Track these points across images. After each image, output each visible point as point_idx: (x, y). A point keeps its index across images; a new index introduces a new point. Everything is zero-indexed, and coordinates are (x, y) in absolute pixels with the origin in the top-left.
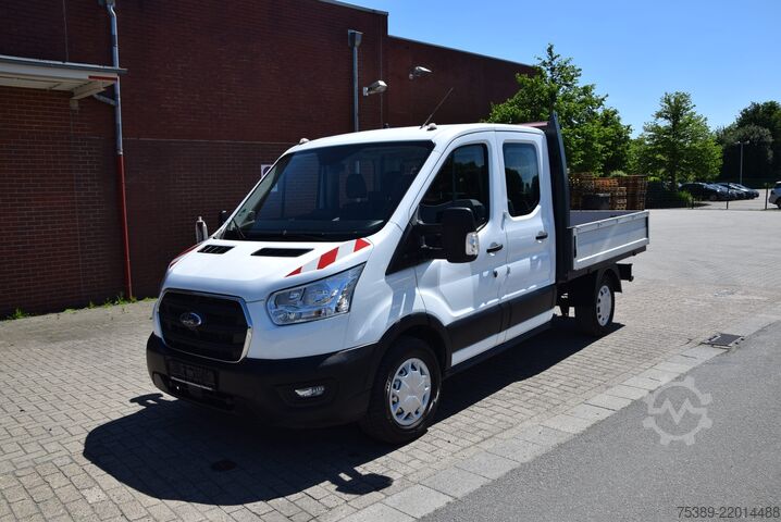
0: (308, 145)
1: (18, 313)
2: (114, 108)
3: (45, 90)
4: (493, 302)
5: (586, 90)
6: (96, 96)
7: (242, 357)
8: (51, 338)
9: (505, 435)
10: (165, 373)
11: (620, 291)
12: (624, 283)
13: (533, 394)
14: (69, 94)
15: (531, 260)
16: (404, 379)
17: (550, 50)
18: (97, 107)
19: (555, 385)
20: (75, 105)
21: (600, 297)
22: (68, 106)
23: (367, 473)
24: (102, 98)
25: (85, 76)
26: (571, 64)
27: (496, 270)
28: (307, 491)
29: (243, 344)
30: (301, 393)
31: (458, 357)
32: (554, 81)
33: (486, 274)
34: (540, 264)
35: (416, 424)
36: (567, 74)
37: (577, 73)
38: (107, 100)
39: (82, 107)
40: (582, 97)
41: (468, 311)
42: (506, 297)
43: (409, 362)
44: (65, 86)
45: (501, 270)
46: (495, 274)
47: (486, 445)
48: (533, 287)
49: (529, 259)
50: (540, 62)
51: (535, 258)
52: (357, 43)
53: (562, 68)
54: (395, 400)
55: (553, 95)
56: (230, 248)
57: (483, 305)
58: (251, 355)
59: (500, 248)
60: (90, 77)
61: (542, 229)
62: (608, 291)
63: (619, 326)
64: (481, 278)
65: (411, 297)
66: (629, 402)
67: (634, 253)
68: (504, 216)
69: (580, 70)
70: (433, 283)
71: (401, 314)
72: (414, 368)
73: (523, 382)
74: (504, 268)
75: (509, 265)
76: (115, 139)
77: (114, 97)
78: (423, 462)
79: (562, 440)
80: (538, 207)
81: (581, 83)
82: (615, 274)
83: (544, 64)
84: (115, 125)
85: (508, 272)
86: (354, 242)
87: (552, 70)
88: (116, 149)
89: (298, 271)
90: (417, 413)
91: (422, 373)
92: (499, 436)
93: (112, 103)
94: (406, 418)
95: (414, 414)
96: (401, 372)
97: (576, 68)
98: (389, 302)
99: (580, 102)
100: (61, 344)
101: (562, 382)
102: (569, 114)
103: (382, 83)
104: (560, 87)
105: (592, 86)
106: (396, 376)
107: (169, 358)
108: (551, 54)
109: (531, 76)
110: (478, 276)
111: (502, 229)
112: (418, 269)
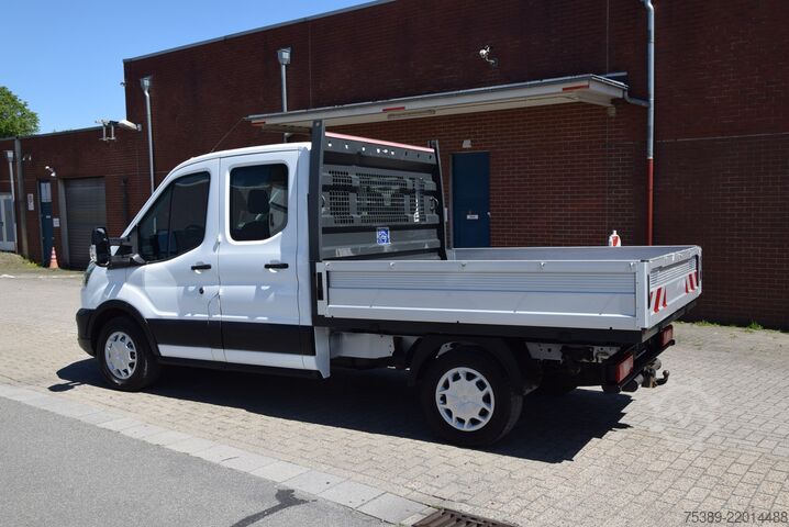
4: (200, 316)
15: (258, 289)
16: (113, 343)
21: (448, 379)
27: (202, 287)
33: (192, 288)
34: (272, 295)
41: (172, 315)
42: (217, 317)
45: (209, 290)
46: (202, 291)
49: (254, 288)
51: (264, 288)
57: (189, 315)
59: (209, 267)
61: (279, 259)
64: (186, 292)
65: (118, 288)
74: (215, 289)
90: (124, 372)
91: (130, 347)
95: (121, 371)
106: (109, 339)
110: (183, 288)
111: (214, 250)
112: (128, 270)
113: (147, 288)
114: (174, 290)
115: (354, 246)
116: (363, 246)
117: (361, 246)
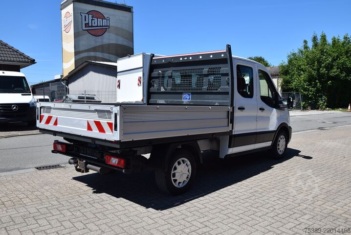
115: (166, 100)
116: (170, 100)
117: (169, 100)
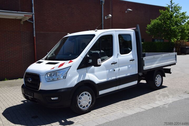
0: (69, 35)
1: (6, 79)
2: (33, 24)
3: (14, 19)
4: (114, 78)
5: (183, 14)
6: (28, 20)
7: (39, 89)
8: (11, 86)
9: (111, 114)
10: (24, 93)
11: (165, 76)
12: (166, 74)
13: (125, 104)
14: (21, 20)
15: (128, 67)
16: (82, 97)
17: (171, 2)
18: (28, 24)
19: (134, 102)
20: (22, 23)
21: (156, 78)
22: (20, 23)
23: (69, 121)
24: (29, 21)
25: (23, 15)
26: (178, 5)
27: (115, 69)
28: (52, 124)
29: (39, 86)
30: (52, 99)
31: (101, 93)
32: (172, 11)
33: (111, 70)
35: (87, 109)
36: (176, 9)
37: (180, 8)
38: (31, 21)
39: (24, 24)
40: (182, 16)
41: (105, 80)
42: (118, 77)
43: (85, 92)
44: (18, 18)
45: (117, 69)
46: (114, 70)
47: (104, 116)
48: (129, 74)
49: (127, 66)
50: (168, 5)
51: (129, 66)
52: (103, 4)
53: (175, 7)
54: (80, 102)
55: (171, 16)
56: (42, 62)
57: (110, 78)
58: (41, 89)
59: (116, 63)
60: (25, 16)
61: (132, 58)
62: (160, 76)
63: (165, 87)
64: (109, 72)
65: (85, 75)
66: (152, 108)
67: (170, 65)
68: (118, 55)
69: (181, 7)
70: (93, 72)
71: (81, 80)
72: (86, 94)
73: (126, 101)
74: (118, 69)
75: (119, 68)
76: (33, 32)
77: (33, 21)
78: (85, 119)
79: (125, 116)
80: (131, 52)
81: (181, 11)
82: (163, 71)
83: (169, 6)
84: (33, 28)
85: (119, 70)
86: (69, 61)
87: (172, 8)
88: (33, 35)
89: (53, 68)
90: (87, 106)
91: (89, 95)
92: (109, 114)
93: (32, 22)
94: (83, 108)
95: (86, 106)
96: (82, 95)
97: (180, 7)
98: (77, 76)
99: (181, 18)
100: (13, 87)
101: (136, 101)
102: (176, 22)
103: (110, 15)
104: (174, 14)
105: (186, 12)
106: (80, 96)
107: (25, 89)
108: (171, 3)
109: (164, 10)
110: (108, 71)
111: (117, 58)
112: (88, 68)
113: (95, 73)
114: (105, 72)
